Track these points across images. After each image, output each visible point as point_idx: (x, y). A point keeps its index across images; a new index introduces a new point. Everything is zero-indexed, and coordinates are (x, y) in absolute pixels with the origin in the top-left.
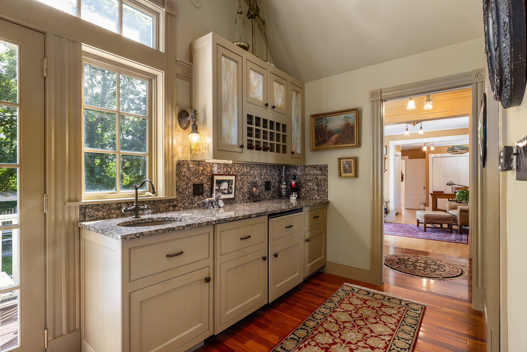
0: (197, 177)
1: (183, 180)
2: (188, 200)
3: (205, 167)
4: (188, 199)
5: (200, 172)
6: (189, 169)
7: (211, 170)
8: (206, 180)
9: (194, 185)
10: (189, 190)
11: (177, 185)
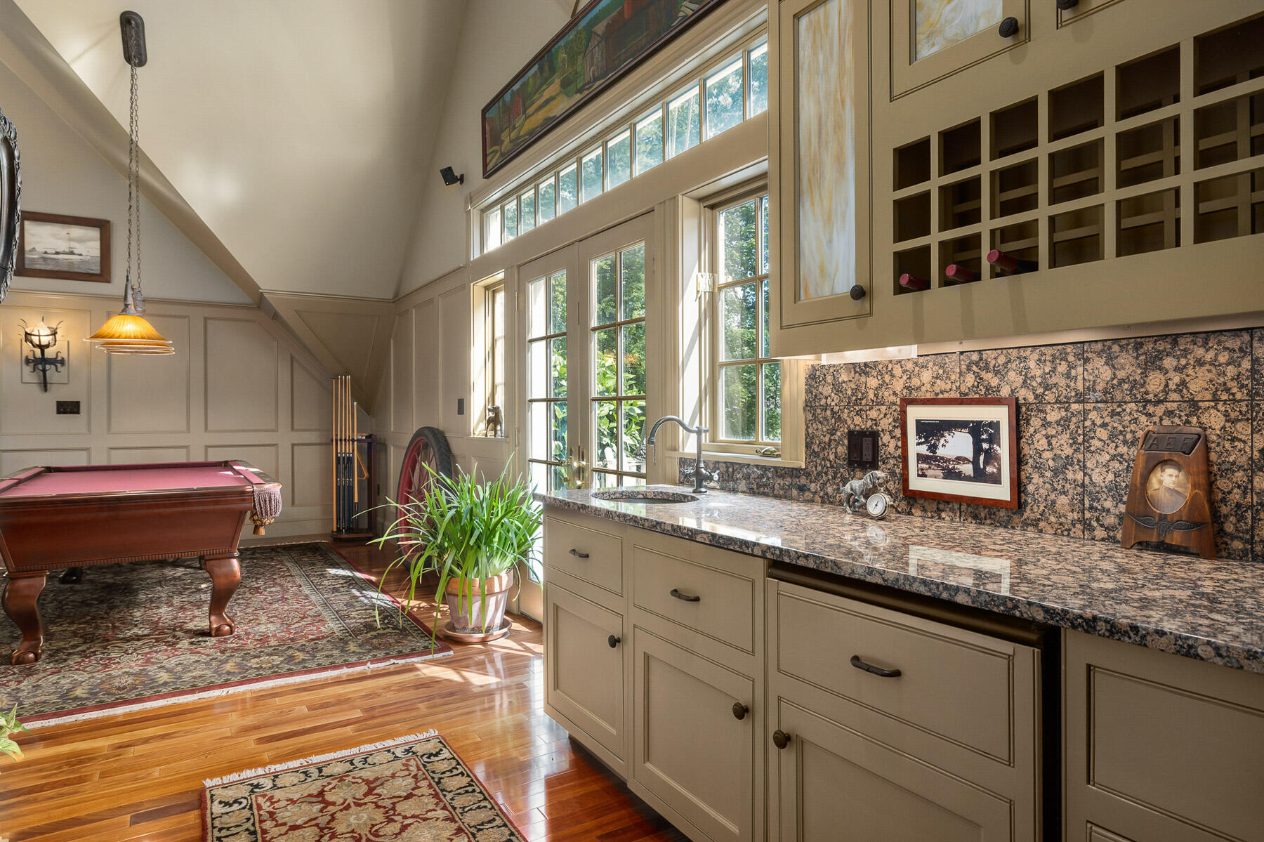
0: (861, 410)
1: (822, 419)
2: (834, 478)
3: (887, 378)
4: (836, 473)
5: (871, 396)
6: (838, 388)
7: (910, 387)
8: (891, 420)
9: (851, 434)
10: (838, 450)
11: (807, 434)
